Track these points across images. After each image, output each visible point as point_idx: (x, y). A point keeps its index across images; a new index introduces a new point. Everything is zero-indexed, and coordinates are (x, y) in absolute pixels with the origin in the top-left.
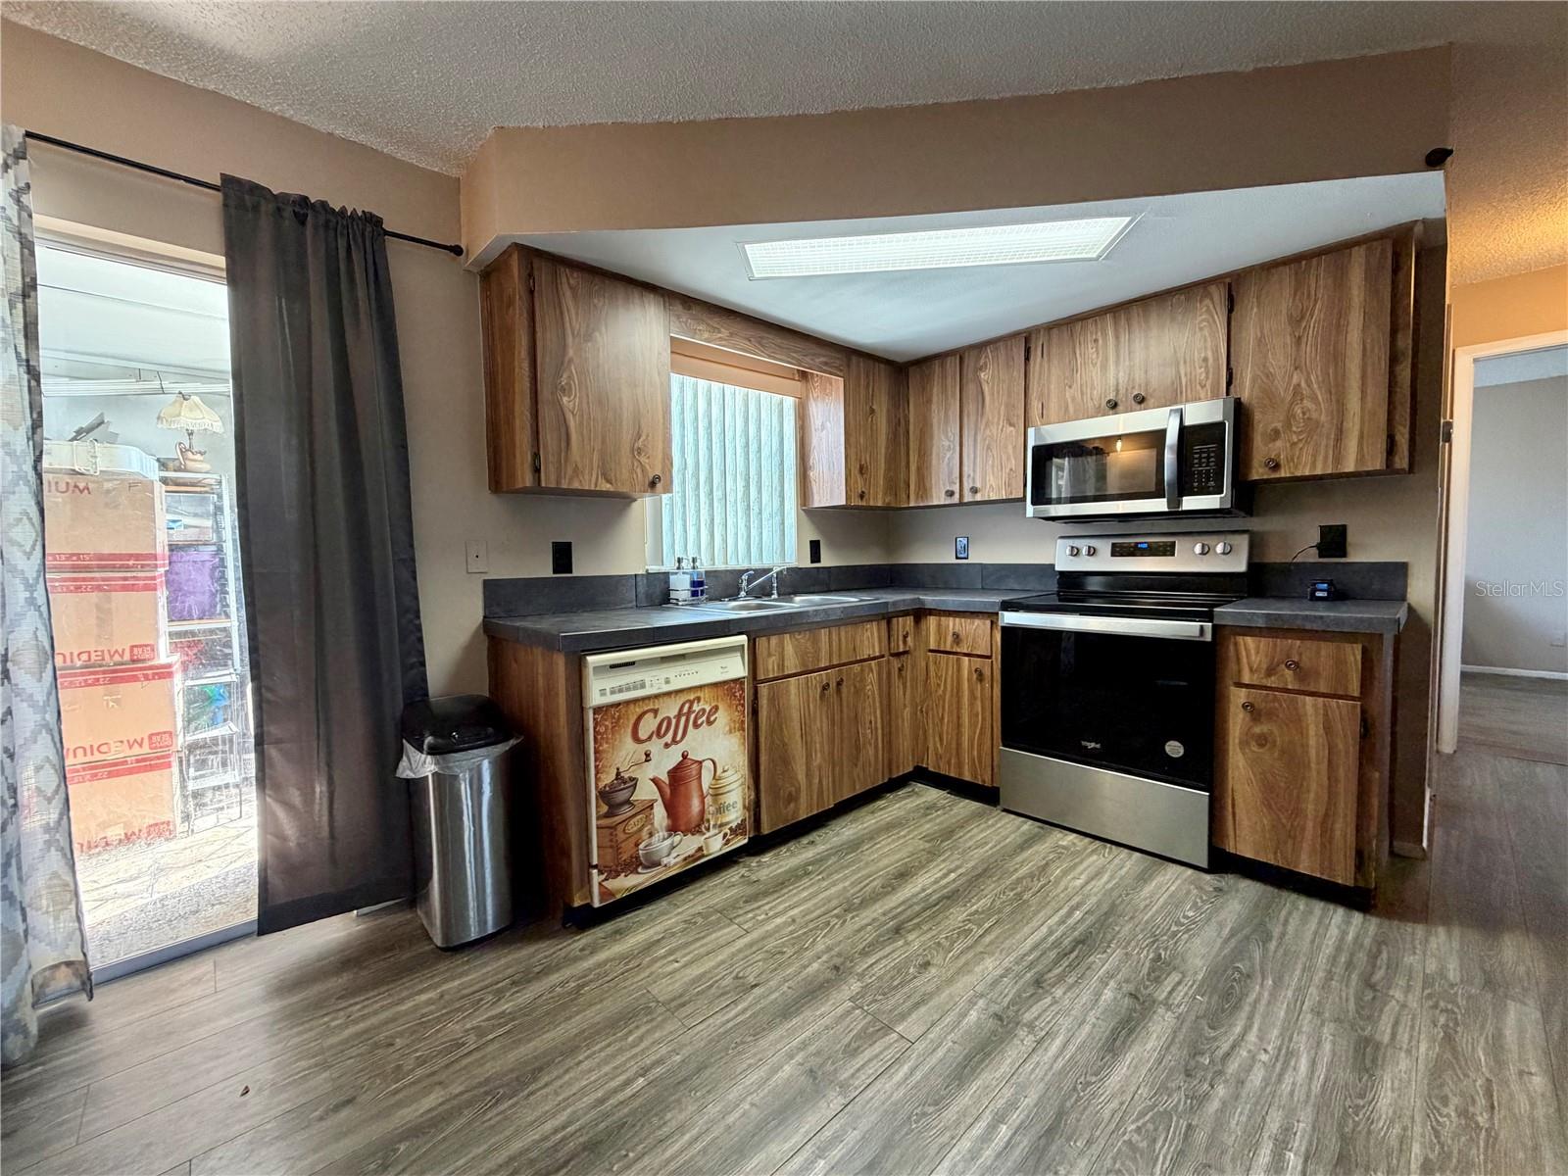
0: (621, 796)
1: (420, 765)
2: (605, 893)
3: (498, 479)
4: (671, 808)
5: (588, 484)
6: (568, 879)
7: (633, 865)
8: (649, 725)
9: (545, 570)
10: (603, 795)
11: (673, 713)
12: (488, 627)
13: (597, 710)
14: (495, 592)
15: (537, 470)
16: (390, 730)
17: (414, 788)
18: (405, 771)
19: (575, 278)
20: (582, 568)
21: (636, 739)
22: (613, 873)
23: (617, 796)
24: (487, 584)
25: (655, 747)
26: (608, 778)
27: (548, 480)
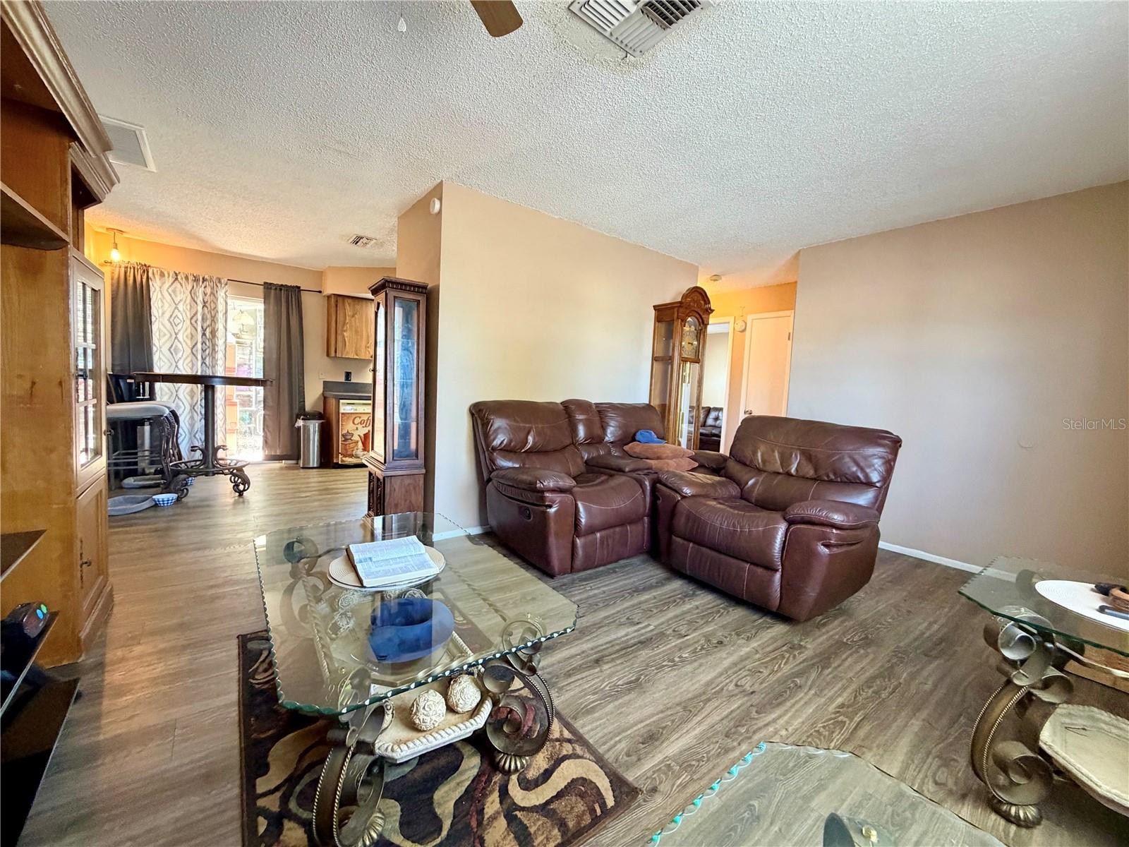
0: (349, 437)
1: (300, 423)
2: (342, 461)
3: (328, 355)
4: (364, 444)
5: (351, 356)
6: (333, 455)
7: (351, 456)
8: (357, 421)
9: (342, 379)
10: (343, 435)
11: (366, 419)
12: (323, 394)
13: (343, 414)
14: (326, 385)
15: (336, 352)
16: (295, 416)
17: (299, 428)
18: (296, 425)
19: (350, 301)
20: (354, 380)
21: (354, 423)
22: (345, 456)
23: (346, 438)
24: (324, 382)
25: (360, 426)
26: (345, 432)
27: (339, 355)
